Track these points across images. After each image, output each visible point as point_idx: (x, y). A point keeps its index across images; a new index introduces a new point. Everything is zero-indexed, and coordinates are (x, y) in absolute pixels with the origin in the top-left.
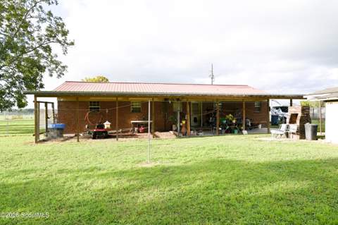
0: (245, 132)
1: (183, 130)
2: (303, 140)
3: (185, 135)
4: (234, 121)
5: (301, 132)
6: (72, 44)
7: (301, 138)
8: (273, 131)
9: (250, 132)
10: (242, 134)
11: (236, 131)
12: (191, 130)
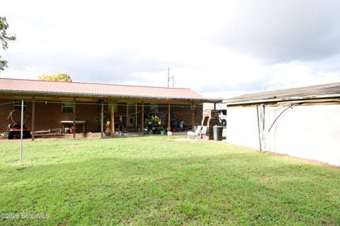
0: (170, 133)
1: (107, 130)
2: (212, 141)
3: (109, 135)
4: (160, 123)
5: (210, 134)
6: (14, 38)
7: (210, 139)
8: (189, 133)
9: (175, 133)
10: (167, 134)
11: (162, 132)
12: (116, 131)
